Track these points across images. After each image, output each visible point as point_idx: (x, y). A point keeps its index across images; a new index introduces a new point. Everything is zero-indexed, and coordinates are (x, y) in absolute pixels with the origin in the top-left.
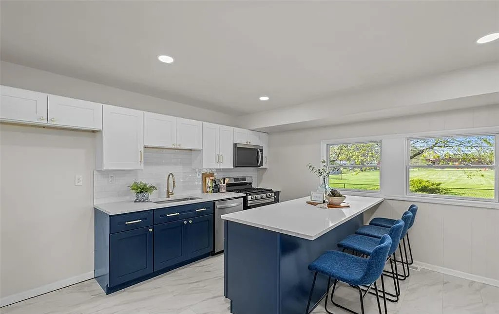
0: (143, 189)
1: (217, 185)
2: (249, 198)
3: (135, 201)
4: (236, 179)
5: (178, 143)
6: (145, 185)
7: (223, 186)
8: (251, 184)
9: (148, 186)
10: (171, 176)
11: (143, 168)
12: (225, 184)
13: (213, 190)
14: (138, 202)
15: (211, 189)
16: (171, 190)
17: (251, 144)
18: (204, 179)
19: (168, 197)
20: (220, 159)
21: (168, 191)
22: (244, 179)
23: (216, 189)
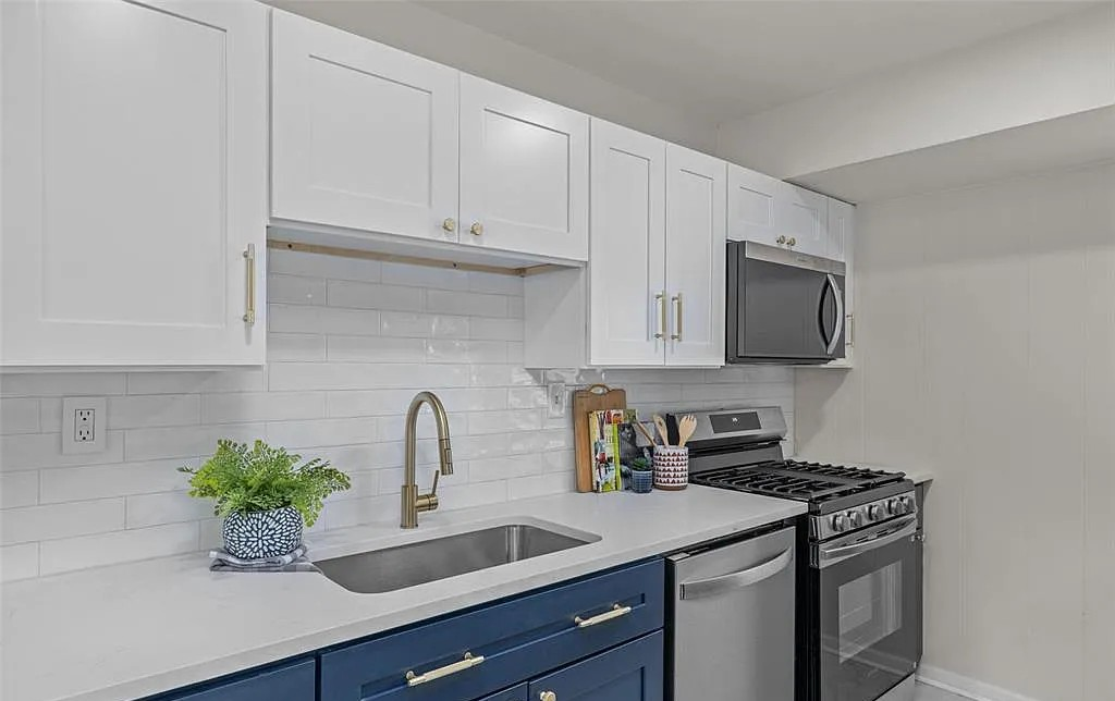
0: (264, 488)
1: (640, 452)
2: (823, 524)
3: (220, 565)
4: (719, 422)
5: (468, 221)
6: (283, 460)
7: (674, 459)
8: (775, 441)
9: (297, 467)
10: (426, 408)
11: (262, 361)
12: (682, 450)
13: (625, 475)
14: (236, 568)
15: (614, 473)
16: (423, 485)
17: (794, 249)
18: (580, 422)
19: (409, 520)
20: (669, 320)
21: (409, 488)
22: (751, 420)
23: (639, 471)
